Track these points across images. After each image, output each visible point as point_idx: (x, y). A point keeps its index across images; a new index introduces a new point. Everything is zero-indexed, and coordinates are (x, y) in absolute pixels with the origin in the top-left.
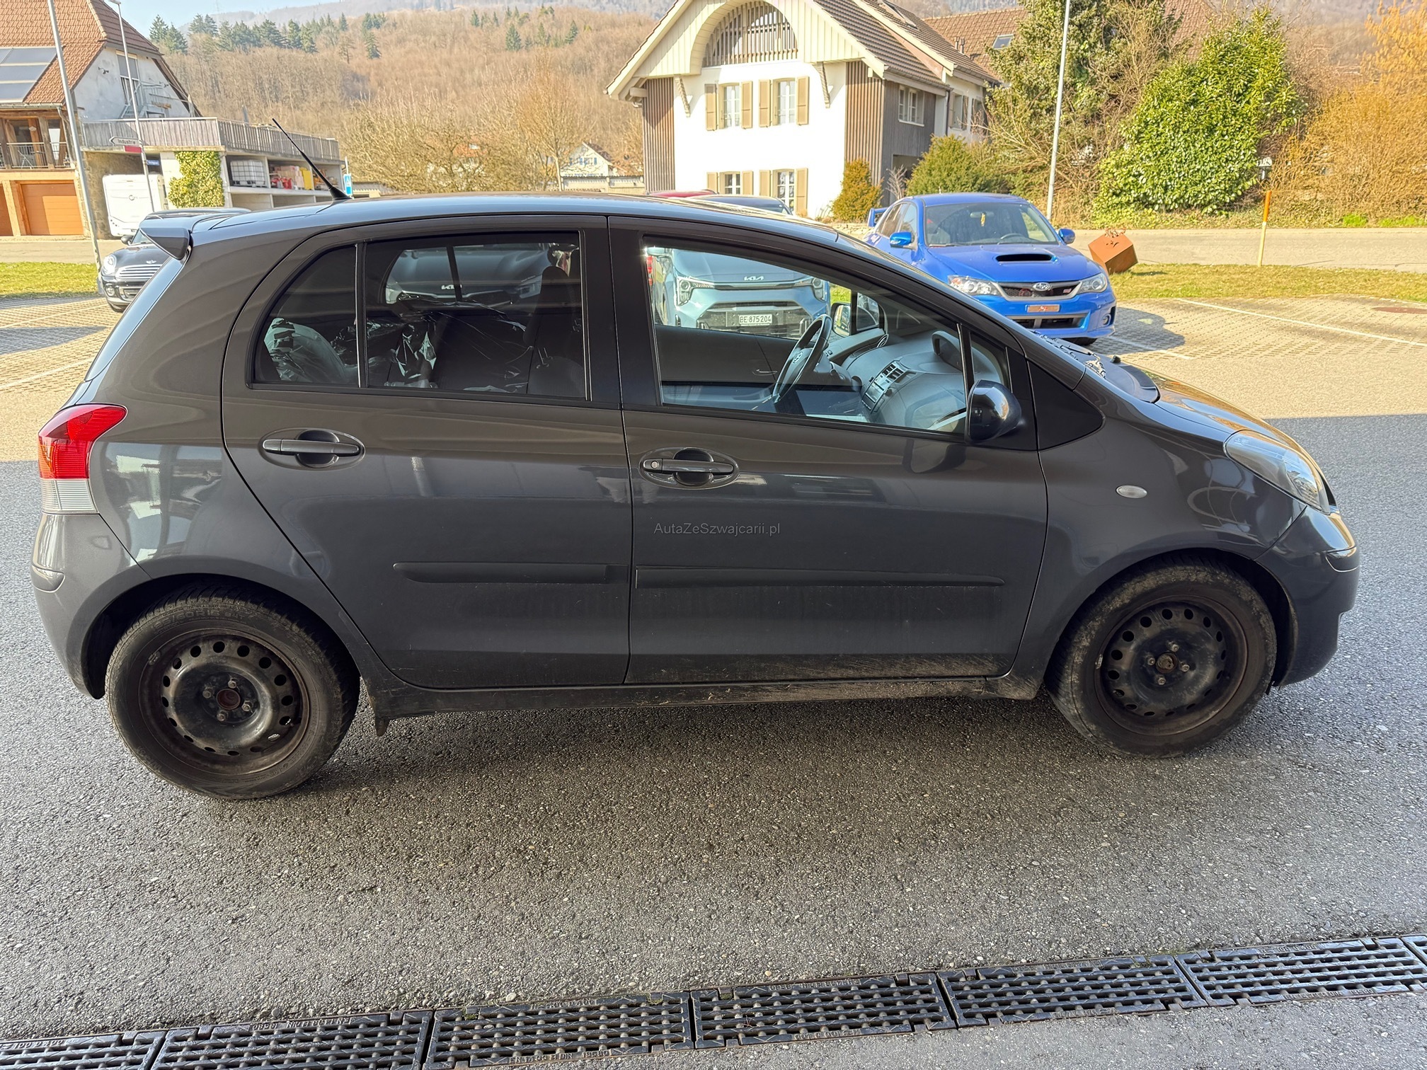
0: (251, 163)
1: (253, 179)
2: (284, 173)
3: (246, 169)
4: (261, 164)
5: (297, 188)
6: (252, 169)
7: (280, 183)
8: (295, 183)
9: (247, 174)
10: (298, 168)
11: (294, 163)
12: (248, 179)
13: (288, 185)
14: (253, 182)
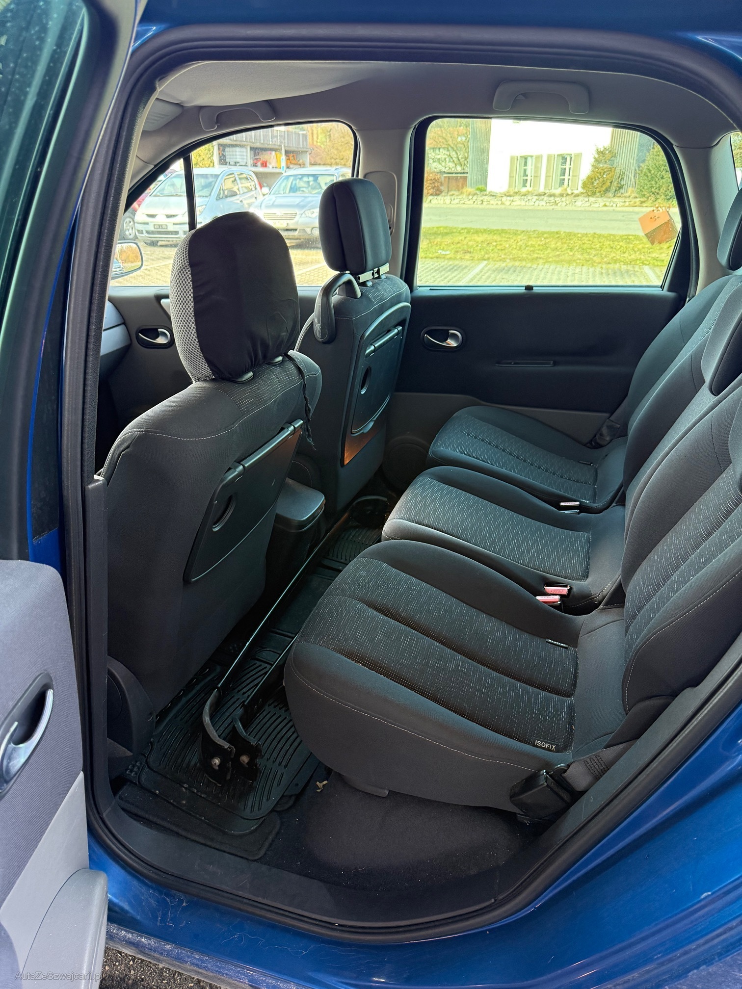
0: (238, 149)
1: (238, 160)
2: (264, 156)
3: (234, 153)
4: (244, 150)
5: (271, 167)
6: (238, 153)
7: (259, 164)
8: (270, 163)
9: (235, 157)
10: (273, 153)
11: (271, 150)
12: (235, 160)
13: (264, 165)
14: (238, 163)
